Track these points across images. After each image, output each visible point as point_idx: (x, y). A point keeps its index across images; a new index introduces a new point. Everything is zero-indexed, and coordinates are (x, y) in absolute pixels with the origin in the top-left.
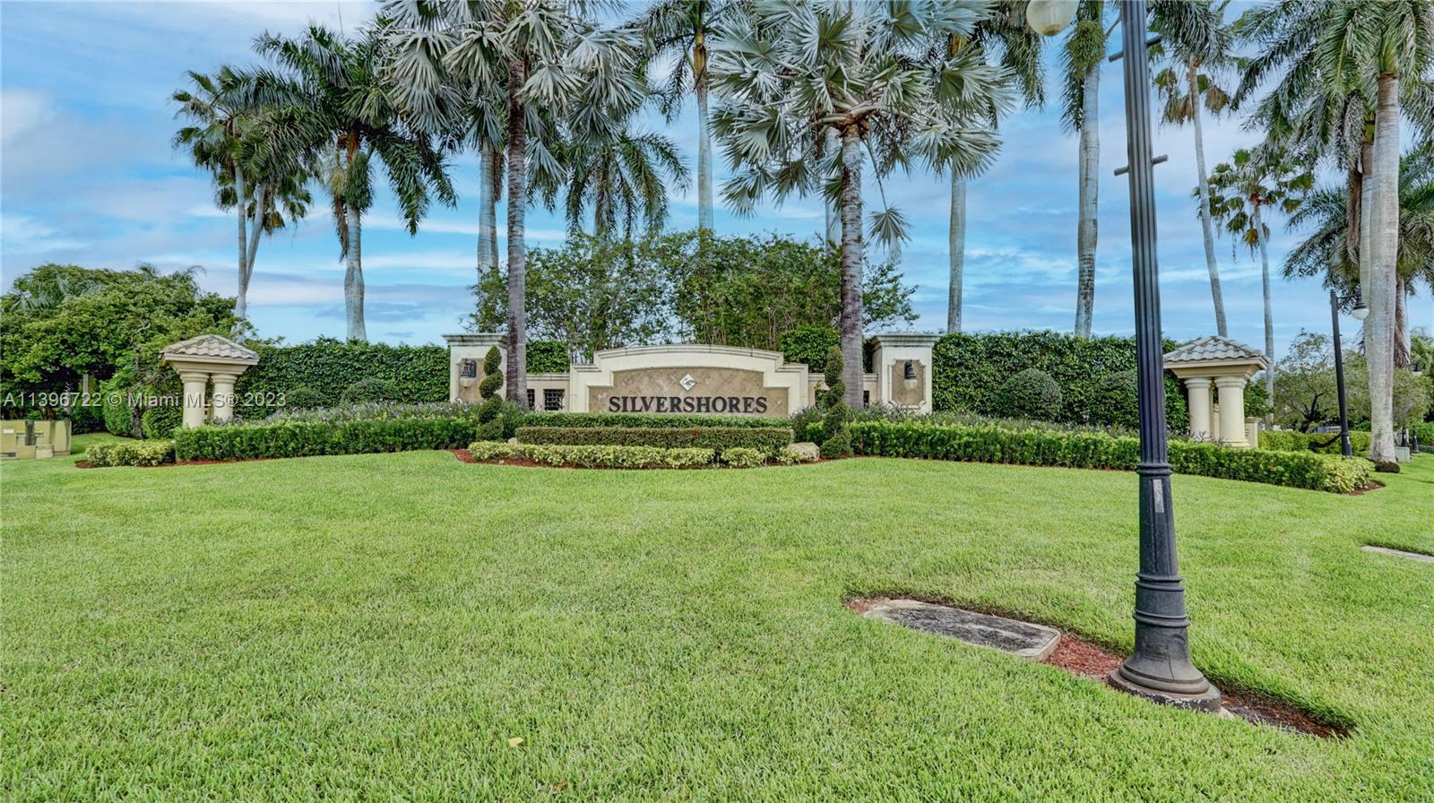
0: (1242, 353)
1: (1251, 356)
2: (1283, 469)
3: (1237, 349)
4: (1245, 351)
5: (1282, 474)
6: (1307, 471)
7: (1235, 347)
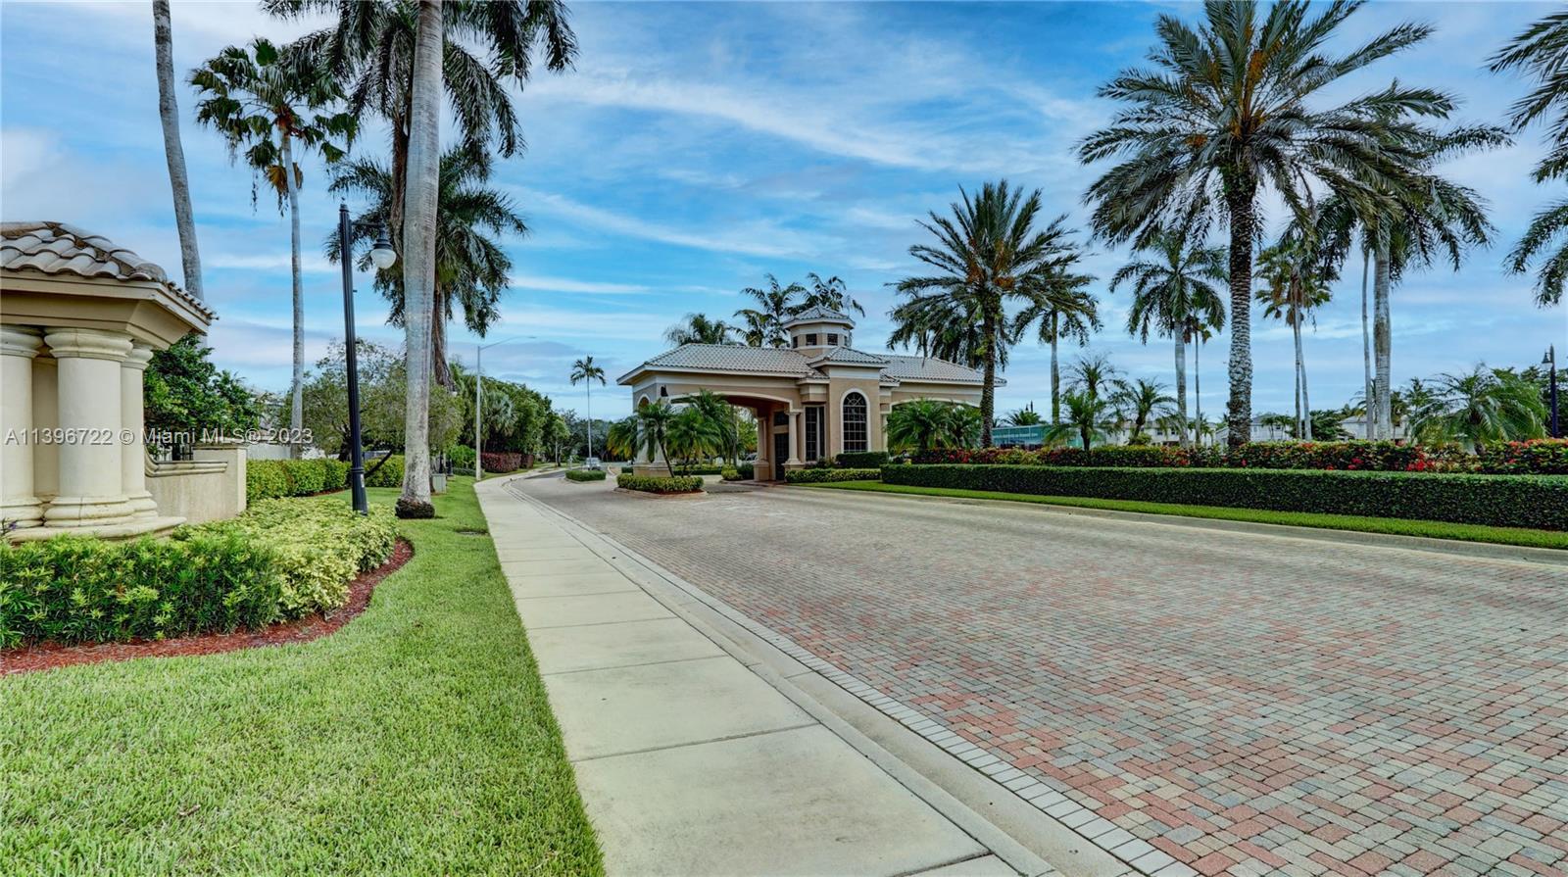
0: (111, 268)
1: (133, 276)
2: (154, 594)
3: (102, 256)
4: (120, 263)
5: (154, 607)
6: (229, 586)
7: (100, 252)
